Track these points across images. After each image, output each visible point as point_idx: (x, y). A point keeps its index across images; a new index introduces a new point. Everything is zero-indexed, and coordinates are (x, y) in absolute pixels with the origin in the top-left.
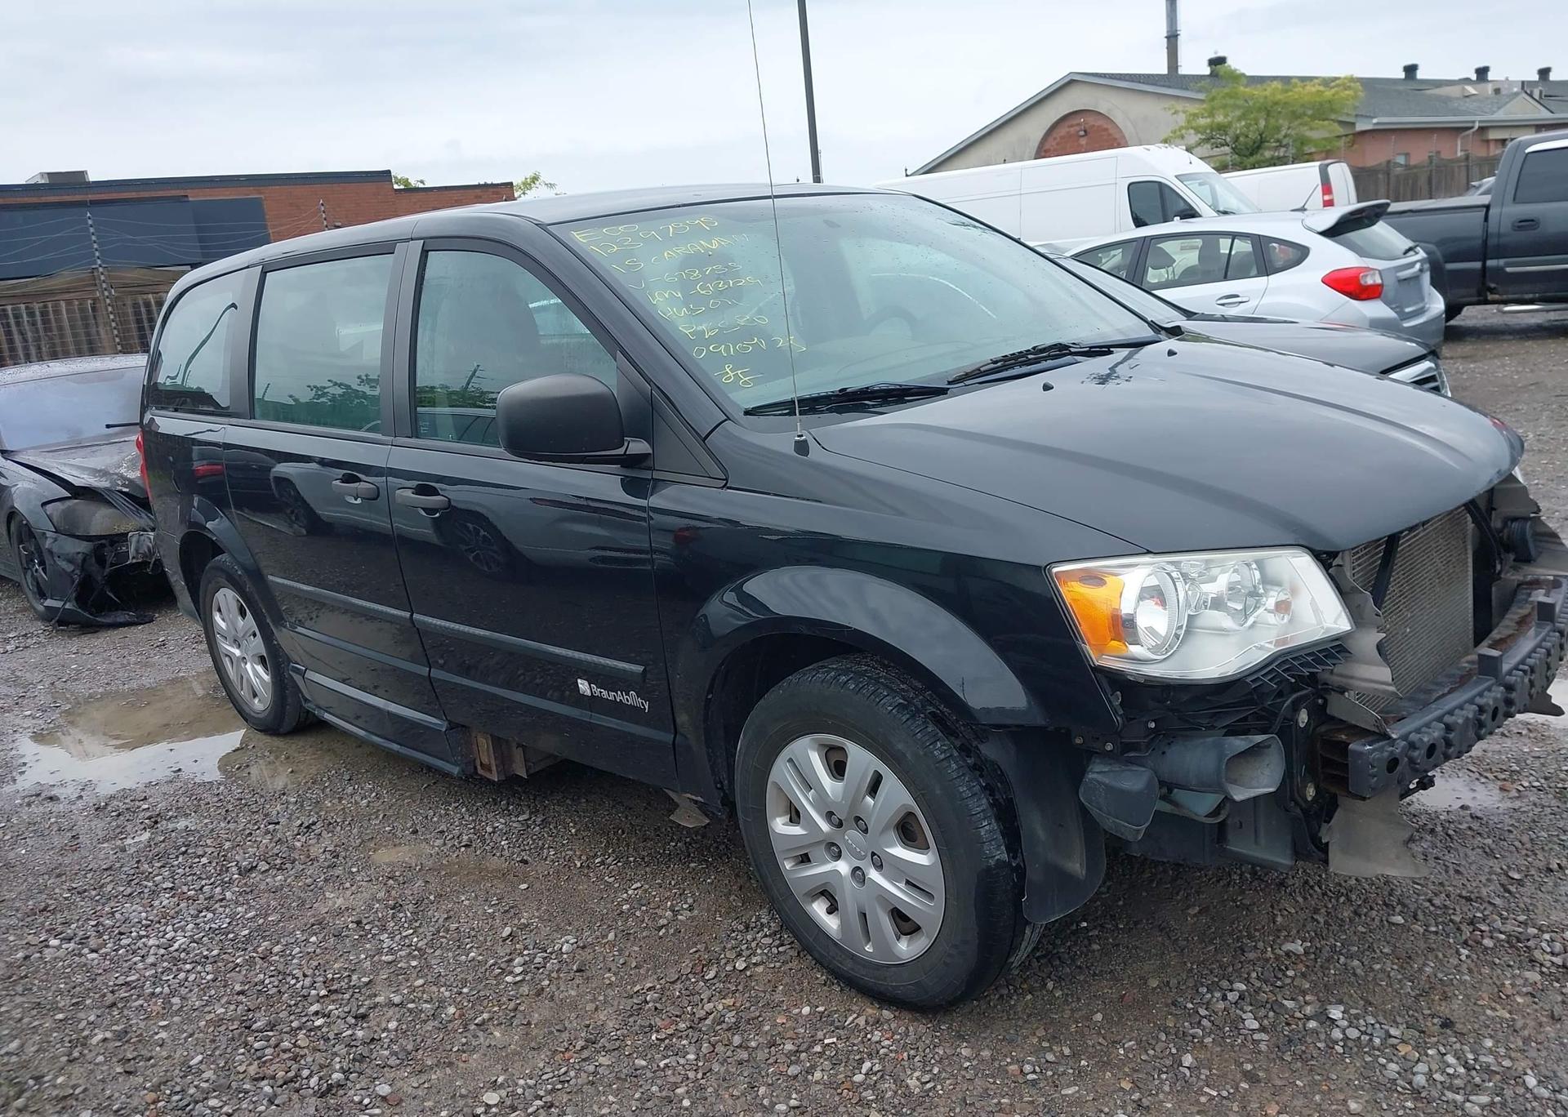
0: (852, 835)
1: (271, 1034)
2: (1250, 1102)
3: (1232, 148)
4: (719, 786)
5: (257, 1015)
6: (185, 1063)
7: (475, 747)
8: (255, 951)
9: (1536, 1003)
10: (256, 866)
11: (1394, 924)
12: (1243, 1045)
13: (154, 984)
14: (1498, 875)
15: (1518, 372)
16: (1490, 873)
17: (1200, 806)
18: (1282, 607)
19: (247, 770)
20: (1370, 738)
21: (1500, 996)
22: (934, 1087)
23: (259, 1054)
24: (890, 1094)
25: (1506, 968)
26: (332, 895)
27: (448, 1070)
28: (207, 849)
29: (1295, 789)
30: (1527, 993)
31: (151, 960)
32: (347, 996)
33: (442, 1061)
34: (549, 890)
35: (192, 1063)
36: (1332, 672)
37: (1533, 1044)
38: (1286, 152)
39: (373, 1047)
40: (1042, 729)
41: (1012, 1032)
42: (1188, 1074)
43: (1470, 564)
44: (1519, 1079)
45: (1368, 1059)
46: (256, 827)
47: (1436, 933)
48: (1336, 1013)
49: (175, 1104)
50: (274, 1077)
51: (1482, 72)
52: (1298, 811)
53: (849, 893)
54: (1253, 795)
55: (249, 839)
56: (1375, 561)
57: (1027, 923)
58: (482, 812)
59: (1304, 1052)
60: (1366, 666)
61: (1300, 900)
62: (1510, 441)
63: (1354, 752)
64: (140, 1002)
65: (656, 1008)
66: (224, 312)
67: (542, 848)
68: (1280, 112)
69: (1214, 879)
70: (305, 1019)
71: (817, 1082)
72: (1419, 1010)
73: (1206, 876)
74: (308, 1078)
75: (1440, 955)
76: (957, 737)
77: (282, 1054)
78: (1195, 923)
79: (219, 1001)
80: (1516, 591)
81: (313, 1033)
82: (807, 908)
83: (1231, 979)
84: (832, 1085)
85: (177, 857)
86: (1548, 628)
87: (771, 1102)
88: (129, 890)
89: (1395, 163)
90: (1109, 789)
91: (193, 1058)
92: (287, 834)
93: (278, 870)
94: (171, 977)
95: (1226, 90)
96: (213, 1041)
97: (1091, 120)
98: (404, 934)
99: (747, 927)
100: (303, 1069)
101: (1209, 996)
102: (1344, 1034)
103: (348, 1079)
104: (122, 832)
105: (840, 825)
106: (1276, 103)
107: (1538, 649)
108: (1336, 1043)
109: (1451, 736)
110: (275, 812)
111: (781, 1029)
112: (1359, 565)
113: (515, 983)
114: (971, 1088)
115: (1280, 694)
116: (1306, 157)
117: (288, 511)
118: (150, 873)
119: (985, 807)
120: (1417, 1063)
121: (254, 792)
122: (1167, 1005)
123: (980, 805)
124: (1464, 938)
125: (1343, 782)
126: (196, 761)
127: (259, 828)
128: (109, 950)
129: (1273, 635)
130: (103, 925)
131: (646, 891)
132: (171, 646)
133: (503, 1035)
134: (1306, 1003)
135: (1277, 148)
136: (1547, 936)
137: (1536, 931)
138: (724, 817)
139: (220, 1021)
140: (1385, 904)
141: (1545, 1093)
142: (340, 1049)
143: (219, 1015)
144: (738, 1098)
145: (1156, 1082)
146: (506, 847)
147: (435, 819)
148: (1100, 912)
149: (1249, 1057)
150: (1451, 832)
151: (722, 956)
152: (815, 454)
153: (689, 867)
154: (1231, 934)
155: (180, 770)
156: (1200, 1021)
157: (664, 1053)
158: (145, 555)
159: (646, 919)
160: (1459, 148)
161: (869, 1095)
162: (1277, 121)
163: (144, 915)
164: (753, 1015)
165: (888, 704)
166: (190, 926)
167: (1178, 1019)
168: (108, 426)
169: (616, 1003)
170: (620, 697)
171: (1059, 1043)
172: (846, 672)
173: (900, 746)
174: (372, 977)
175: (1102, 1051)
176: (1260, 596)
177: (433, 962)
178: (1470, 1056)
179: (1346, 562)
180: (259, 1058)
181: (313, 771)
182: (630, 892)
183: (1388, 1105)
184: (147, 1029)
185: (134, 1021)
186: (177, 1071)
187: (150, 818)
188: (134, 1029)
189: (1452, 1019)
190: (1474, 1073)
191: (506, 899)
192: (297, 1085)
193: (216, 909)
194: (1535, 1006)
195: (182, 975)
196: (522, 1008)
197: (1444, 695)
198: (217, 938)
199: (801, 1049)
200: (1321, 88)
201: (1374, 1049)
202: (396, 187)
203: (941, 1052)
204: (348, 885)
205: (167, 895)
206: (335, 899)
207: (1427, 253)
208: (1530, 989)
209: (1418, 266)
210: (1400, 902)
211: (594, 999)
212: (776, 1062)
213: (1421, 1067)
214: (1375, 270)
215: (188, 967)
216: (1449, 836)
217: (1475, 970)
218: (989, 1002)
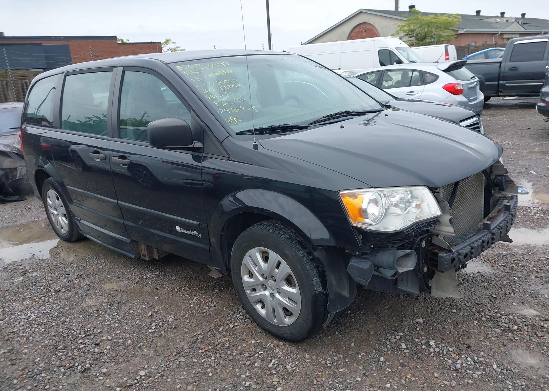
0: (270, 282)
1: (64, 350)
2: (401, 373)
3: (416, 38)
4: (225, 264)
5: (60, 344)
6: (34, 361)
7: (140, 248)
8: (59, 320)
9: (499, 340)
10: (61, 290)
11: (453, 312)
12: (401, 354)
13: (23, 332)
14: (489, 296)
15: (508, 121)
16: (486, 295)
17: (388, 274)
18: (418, 206)
19: (59, 255)
20: (446, 252)
21: (487, 337)
22: (296, 369)
23: (60, 357)
24: (281, 371)
25: (489, 328)
26: (88, 300)
27: (127, 363)
28: (43, 284)
29: (420, 268)
30: (496, 337)
31: (22, 323)
32: (92, 337)
33: (125, 360)
34: (165, 299)
35: (36, 361)
36: (434, 229)
37: (497, 354)
38: (434, 40)
39: (101, 355)
40: (335, 247)
41: (323, 349)
42: (382, 364)
43: (483, 191)
44: (491, 366)
45: (442, 358)
46: (61, 276)
47: (467, 315)
48: (432, 343)
49: (29, 376)
50: (65, 366)
51: (503, 14)
52: (422, 276)
53: (269, 301)
54: (405, 271)
55: (59, 280)
56: (451, 190)
57: (329, 312)
58: (143, 271)
59: (421, 356)
60: (446, 227)
61: (423, 304)
62: (499, 148)
63: (440, 256)
64: (18, 339)
65: (201, 341)
66: (51, 90)
67: (163, 284)
68: (433, 26)
69: (394, 297)
70: (77, 345)
71: (256, 367)
72: (460, 342)
73: (392, 295)
74: (77, 366)
75: (468, 323)
76: (307, 249)
77: (68, 358)
78: (387, 312)
79: (46, 338)
80: (498, 200)
81: (79, 350)
82: (254, 307)
83: (398, 331)
84: (261, 368)
85: (32, 286)
86: (508, 214)
87: (240, 374)
88: (15, 298)
89: (471, 45)
90: (357, 268)
91: (36, 359)
92: (73, 278)
93: (69, 291)
94: (29, 330)
95: (414, 17)
96: (44, 353)
97: (368, 27)
98: (113, 315)
99: (234, 313)
100: (76, 363)
101: (390, 337)
102: (434, 350)
103: (91, 367)
104: (12, 277)
105: (266, 278)
106: (432, 23)
107: (504, 221)
108: (431, 353)
109: (473, 251)
110: (68, 270)
111: (244, 348)
112: (445, 192)
113: (152, 332)
114: (308, 369)
115: (416, 236)
116: (441, 42)
117: (76, 162)
118: (22, 292)
119: (315, 273)
120: (458, 360)
121: (61, 263)
122: (376, 340)
123: (314, 272)
124: (476, 317)
125: (436, 266)
126: (40, 251)
127: (62, 276)
128: (7, 320)
129: (414, 216)
130: (5, 311)
131: (200, 300)
132: (32, 209)
133: (147, 351)
134: (422, 339)
135: (431, 38)
136: (504, 317)
137: (500, 315)
138: (227, 275)
139: (46, 346)
140: (451, 305)
141: (499, 370)
142: (89, 356)
143: (46, 343)
144: (228, 373)
145: (371, 367)
146: (151, 284)
147: (126, 273)
148: (355, 308)
149: (402, 358)
150: (474, 281)
151: (225, 323)
152: (260, 149)
153: (215, 291)
154: (399, 316)
155: (34, 255)
156: (387, 346)
157: (204, 357)
158: (23, 176)
159: (199, 310)
160: (493, 41)
161: (274, 372)
162: (431, 29)
163: (20, 307)
164: (235, 344)
165: (284, 237)
166: (37, 311)
167: (379, 345)
168: (10, 129)
169: (187, 339)
170: (190, 232)
171: (339, 353)
172: (269, 226)
173: (287, 252)
174: (101, 330)
175: (353, 356)
176: (411, 202)
177: (124, 324)
178: (476, 358)
179: (441, 191)
180: (60, 359)
181: (83, 255)
182: (194, 300)
183: (447, 374)
184: (20, 348)
185: (15, 346)
186: (31, 364)
187: (23, 272)
188: (16, 348)
189: (470, 345)
190: (477, 364)
191: (150, 302)
192: (73, 369)
193: (46, 305)
194: (498, 341)
195: (33, 329)
196: (154, 341)
197: (471, 237)
198: (46, 316)
199: (251, 356)
200: (448, 18)
201: (444, 355)
202: (118, 42)
203: (299, 357)
204: (94, 297)
205: (28, 300)
206: (89, 302)
207: (479, 78)
208: (497, 335)
209: (475, 83)
210: (455, 305)
211: (180, 338)
212: (242, 360)
213: (459, 362)
214: (460, 84)
215: (35, 326)
216: (473, 282)
217: (479, 328)
218: (316, 339)
